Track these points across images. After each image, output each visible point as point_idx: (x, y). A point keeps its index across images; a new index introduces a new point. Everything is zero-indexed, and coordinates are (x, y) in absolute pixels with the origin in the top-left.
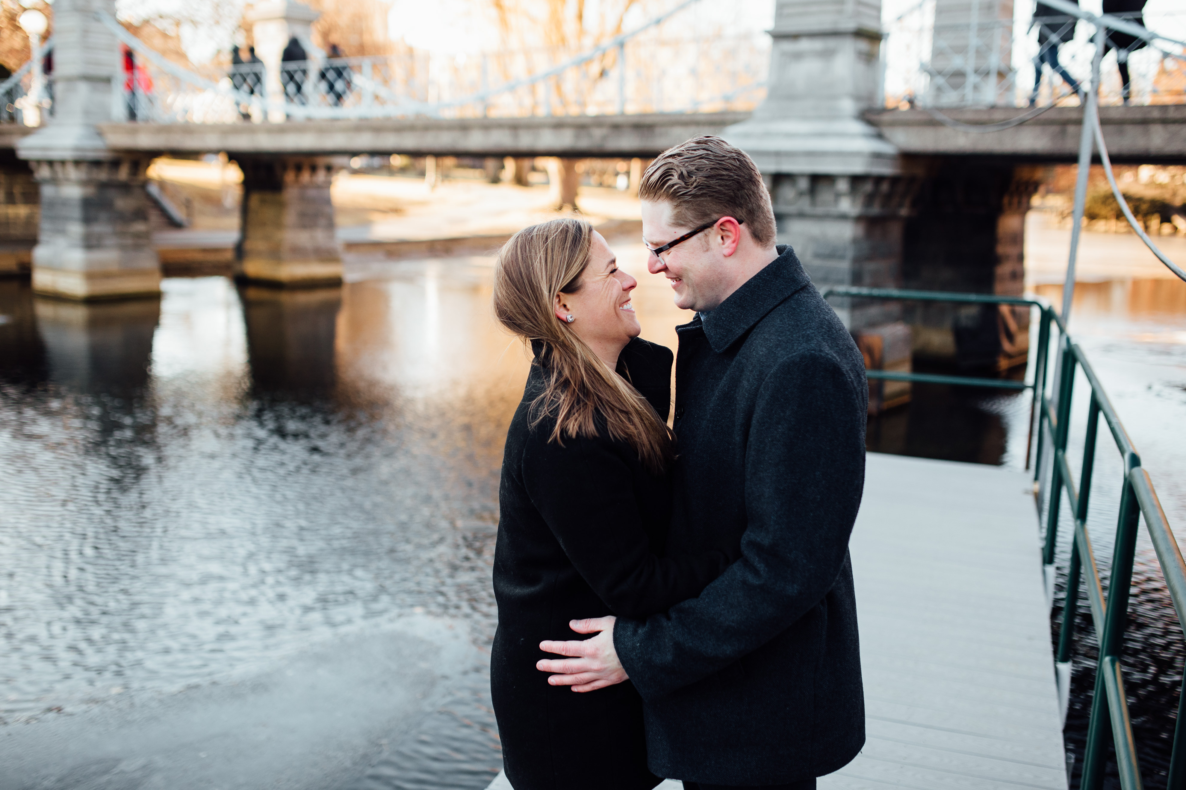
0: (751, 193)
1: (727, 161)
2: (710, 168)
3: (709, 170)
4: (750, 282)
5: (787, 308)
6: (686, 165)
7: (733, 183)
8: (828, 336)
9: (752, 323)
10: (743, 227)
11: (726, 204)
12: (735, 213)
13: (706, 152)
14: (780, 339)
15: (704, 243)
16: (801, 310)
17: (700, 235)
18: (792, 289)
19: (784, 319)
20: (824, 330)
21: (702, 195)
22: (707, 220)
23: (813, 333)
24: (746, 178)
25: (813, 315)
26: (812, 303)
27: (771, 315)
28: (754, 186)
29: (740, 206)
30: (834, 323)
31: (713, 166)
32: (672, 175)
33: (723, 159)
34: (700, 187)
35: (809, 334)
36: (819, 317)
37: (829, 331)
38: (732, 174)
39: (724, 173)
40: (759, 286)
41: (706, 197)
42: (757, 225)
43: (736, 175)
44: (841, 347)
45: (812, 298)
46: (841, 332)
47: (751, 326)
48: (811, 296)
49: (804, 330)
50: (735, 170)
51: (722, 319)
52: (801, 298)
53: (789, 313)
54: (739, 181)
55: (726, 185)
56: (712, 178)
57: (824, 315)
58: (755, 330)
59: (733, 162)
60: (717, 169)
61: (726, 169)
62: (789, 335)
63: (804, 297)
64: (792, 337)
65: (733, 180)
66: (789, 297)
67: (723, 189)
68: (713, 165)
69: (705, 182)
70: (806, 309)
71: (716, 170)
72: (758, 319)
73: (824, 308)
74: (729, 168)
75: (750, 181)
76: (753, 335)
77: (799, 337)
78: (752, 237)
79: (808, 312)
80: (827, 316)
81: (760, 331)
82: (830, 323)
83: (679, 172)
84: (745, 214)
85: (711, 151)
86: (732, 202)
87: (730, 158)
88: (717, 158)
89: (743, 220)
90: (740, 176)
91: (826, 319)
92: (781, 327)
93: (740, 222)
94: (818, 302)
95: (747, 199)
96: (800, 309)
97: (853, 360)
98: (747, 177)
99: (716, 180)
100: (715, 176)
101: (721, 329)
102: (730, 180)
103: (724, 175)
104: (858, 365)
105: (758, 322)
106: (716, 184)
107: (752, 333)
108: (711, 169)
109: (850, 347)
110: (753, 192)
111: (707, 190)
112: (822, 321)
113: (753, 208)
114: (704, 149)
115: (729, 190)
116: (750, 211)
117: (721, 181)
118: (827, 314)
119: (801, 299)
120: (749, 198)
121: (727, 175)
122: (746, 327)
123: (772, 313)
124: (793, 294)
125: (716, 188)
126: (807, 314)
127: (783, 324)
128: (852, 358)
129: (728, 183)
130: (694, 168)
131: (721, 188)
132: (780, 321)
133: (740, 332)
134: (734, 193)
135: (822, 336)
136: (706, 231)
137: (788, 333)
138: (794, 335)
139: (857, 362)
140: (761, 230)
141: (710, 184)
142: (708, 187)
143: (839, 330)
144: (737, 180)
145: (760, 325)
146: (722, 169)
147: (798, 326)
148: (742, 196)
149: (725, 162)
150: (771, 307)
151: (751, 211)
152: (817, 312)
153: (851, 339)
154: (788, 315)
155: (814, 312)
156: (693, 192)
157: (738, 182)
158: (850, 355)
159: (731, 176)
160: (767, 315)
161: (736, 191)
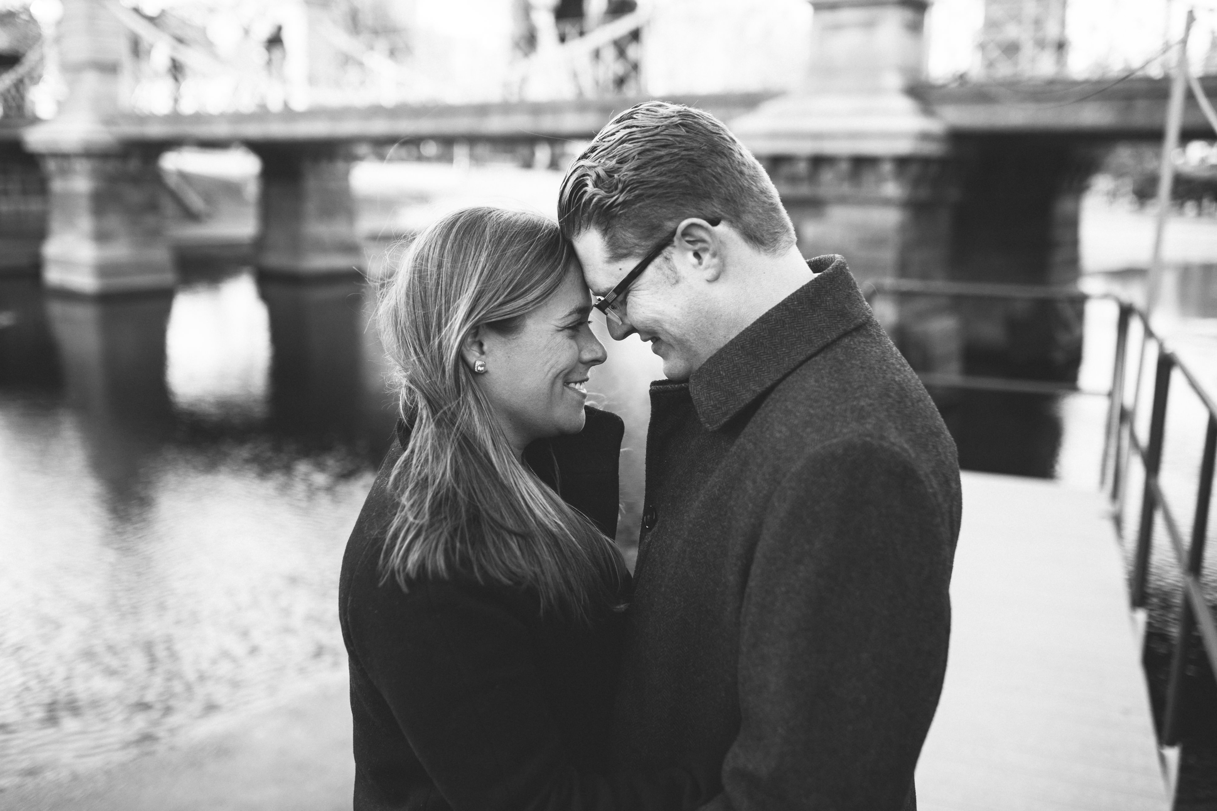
0: (719, 170)
1: (664, 133)
2: (637, 152)
3: (636, 157)
4: (768, 314)
5: (830, 359)
6: (602, 161)
7: (681, 164)
8: (898, 412)
9: (769, 383)
10: (722, 229)
11: (680, 201)
12: (702, 210)
13: (628, 130)
14: (812, 412)
15: (668, 272)
16: (853, 364)
17: (658, 261)
18: (839, 328)
19: (822, 378)
20: (890, 400)
21: (638, 198)
22: (660, 236)
23: (871, 405)
24: (703, 150)
25: (874, 373)
26: (872, 353)
27: (801, 370)
28: (722, 158)
29: (707, 196)
30: (910, 389)
31: (640, 148)
32: (586, 185)
33: (656, 131)
34: (629, 188)
35: (863, 406)
36: (884, 377)
37: (899, 402)
38: (676, 150)
39: (663, 152)
40: (784, 321)
41: (643, 200)
42: (748, 218)
43: (685, 150)
44: (919, 431)
45: (873, 345)
46: (921, 404)
47: (767, 388)
48: (872, 342)
49: (856, 398)
50: (680, 143)
51: (721, 375)
52: (855, 344)
53: (831, 368)
54: (691, 157)
55: (671, 171)
56: (645, 168)
57: (893, 373)
58: (773, 395)
59: (675, 131)
60: (648, 150)
61: (664, 146)
62: (828, 406)
63: (860, 343)
64: (833, 409)
65: (680, 159)
66: (834, 342)
67: (667, 179)
68: (641, 146)
69: (635, 177)
70: (861, 363)
71: (648, 153)
72: (779, 376)
73: (894, 361)
74: (669, 143)
75: (713, 151)
76: (768, 403)
77: (846, 410)
78: (746, 241)
79: (865, 368)
80: (898, 375)
81: (780, 396)
82: (903, 389)
83: (594, 176)
84: (720, 207)
85: (637, 127)
86: (689, 194)
87: (667, 127)
88: (647, 134)
89: (719, 216)
90: (692, 149)
91: (896, 382)
92: (815, 391)
93: (715, 222)
94: (883, 353)
95: (714, 182)
96: (851, 364)
97: (939, 454)
98: (705, 147)
99: (652, 169)
100: (649, 162)
101: (718, 391)
102: (675, 161)
103: (662, 157)
104: (947, 463)
105: (780, 381)
106: (653, 174)
107: (768, 400)
108: (639, 154)
109: (935, 430)
110: (724, 168)
111: (642, 189)
112: (889, 384)
113: (730, 193)
114: (625, 128)
115: (678, 176)
116: (727, 200)
117: (662, 167)
118: (898, 373)
119: (853, 347)
120: (717, 179)
121: (667, 155)
122: (759, 390)
123: (804, 367)
124: (840, 338)
125: (654, 181)
126: (862, 371)
127: (819, 387)
128: (938, 451)
129: (673, 166)
130: (614, 162)
131: (664, 178)
132: (816, 381)
133: (748, 397)
134: (691, 180)
135: (887, 410)
136: (666, 252)
137: (827, 403)
138: (837, 407)
139: (946, 457)
140: (757, 226)
141: (643, 177)
142: (642, 183)
143: (918, 401)
144: (687, 157)
145: (781, 387)
146: (658, 148)
147: (845, 391)
148: (705, 181)
149: (662, 135)
150: (802, 358)
151: (729, 198)
152: (881, 368)
153: (937, 416)
154: (830, 373)
155: (874, 369)
156: (621, 200)
157: (691, 160)
158: (933, 446)
159: (675, 154)
160: (794, 370)
161: (692, 176)
